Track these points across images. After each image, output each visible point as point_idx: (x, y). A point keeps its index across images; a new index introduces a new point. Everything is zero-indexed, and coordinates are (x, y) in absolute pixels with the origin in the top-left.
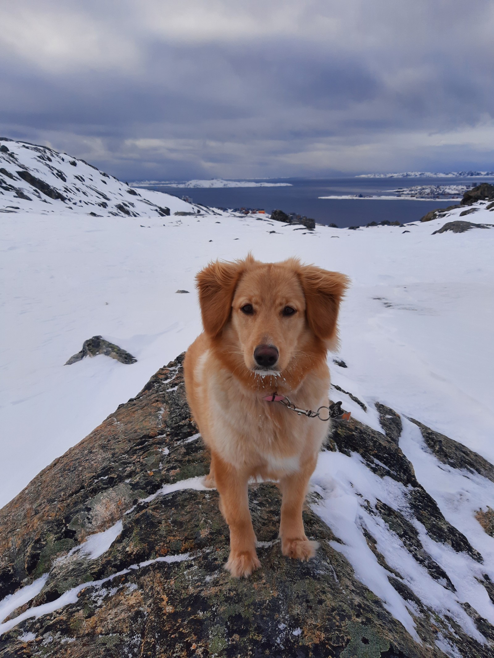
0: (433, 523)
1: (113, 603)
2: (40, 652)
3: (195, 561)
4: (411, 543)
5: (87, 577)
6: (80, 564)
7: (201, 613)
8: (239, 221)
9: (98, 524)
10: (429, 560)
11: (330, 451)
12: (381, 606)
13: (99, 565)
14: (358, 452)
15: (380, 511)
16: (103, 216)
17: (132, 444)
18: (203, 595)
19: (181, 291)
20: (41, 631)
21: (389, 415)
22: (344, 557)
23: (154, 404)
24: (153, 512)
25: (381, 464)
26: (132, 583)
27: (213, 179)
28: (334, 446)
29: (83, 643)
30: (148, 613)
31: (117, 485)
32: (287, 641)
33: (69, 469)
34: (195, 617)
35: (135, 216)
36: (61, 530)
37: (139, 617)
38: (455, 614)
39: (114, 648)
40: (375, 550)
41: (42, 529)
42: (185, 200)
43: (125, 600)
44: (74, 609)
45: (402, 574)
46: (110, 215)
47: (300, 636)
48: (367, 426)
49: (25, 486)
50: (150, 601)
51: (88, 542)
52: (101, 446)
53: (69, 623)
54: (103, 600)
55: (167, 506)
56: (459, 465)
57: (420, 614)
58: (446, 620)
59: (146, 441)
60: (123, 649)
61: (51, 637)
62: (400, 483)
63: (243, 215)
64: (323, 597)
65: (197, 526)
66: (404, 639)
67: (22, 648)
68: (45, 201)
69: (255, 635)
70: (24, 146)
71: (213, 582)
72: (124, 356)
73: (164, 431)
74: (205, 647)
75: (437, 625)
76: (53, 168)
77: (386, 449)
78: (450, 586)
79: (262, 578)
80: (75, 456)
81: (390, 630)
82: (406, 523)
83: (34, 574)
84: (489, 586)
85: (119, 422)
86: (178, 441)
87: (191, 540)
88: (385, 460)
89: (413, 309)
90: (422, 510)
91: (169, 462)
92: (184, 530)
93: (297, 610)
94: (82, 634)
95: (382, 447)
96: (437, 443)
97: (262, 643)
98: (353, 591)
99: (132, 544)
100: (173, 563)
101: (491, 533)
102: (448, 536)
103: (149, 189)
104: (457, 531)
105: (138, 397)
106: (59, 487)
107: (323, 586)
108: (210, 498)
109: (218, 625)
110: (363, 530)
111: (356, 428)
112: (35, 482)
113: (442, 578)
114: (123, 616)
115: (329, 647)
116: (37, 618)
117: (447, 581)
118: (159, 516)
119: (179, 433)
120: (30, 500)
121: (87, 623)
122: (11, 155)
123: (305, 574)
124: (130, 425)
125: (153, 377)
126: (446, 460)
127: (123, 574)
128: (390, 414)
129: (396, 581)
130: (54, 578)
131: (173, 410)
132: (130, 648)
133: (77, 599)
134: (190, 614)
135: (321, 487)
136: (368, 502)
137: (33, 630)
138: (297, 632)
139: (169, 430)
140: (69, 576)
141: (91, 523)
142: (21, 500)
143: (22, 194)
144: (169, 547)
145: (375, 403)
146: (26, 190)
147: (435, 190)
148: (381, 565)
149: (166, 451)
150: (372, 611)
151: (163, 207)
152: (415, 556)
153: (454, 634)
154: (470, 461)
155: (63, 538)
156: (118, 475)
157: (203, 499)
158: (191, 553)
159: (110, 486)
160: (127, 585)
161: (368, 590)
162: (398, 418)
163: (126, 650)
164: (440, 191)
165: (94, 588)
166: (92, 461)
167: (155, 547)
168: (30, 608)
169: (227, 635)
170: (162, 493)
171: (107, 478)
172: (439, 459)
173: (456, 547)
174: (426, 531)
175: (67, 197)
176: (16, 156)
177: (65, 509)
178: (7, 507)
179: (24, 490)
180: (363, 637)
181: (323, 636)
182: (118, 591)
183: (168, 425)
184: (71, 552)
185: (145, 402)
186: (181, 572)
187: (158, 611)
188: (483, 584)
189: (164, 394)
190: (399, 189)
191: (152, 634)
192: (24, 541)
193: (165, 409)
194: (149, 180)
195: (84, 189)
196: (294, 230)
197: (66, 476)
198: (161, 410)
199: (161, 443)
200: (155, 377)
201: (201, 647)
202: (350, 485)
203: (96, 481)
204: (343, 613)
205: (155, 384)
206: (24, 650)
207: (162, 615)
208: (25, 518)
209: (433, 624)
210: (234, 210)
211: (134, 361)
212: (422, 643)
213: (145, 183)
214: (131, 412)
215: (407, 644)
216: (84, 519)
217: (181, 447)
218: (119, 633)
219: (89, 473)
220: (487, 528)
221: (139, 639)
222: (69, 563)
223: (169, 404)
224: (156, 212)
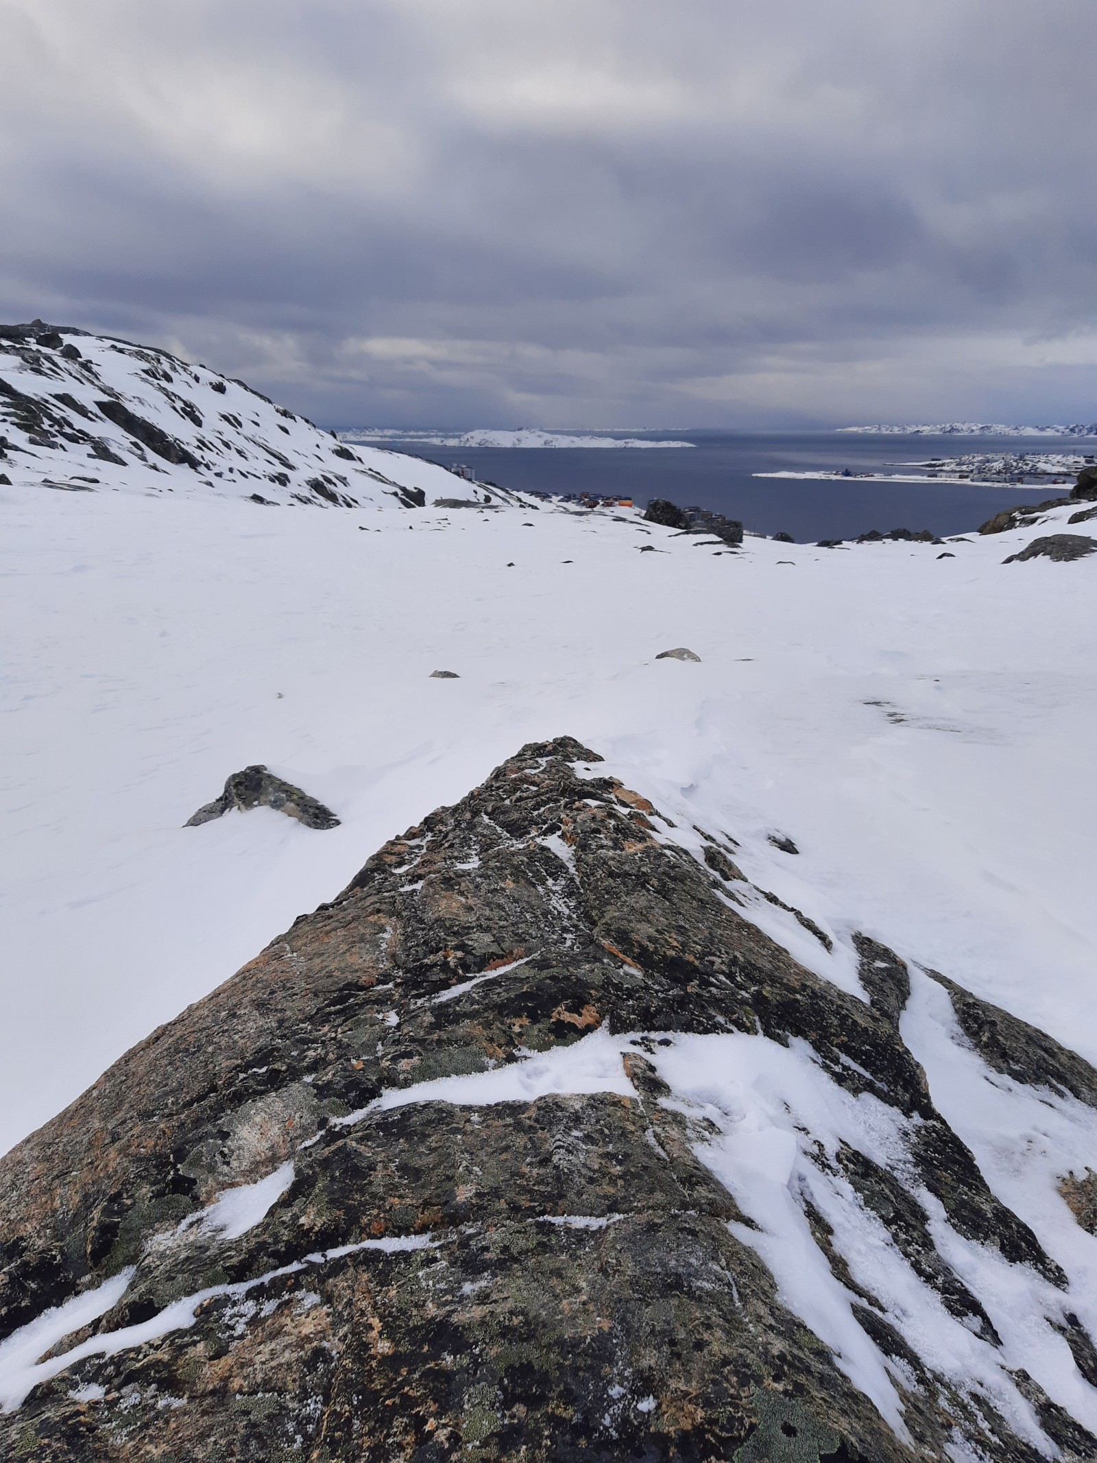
0: (963, 1199)
1: (268, 1330)
2: (114, 1424)
3: (442, 1251)
4: (910, 1239)
5: (216, 1274)
6: (203, 1248)
7: (449, 1359)
8: (576, 521)
9: (244, 1166)
10: (945, 1276)
11: (745, 1033)
12: (830, 1362)
13: (242, 1250)
14: (806, 1038)
15: (846, 1166)
16: (279, 505)
17: (319, 1002)
18: (456, 1320)
19: (441, 673)
20: (116, 1381)
21: (883, 961)
22: (758, 1257)
23: (371, 919)
24: (359, 1146)
25: (855, 1066)
26: (309, 1291)
27: (520, 429)
28: (753, 1023)
29: (203, 1410)
30: (338, 1353)
31: (286, 1086)
32: (623, 1423)
33: (187, 1050)
34: (436, 1365)
35: (349, 506)
36: (165, 1177)
37: (321, 1362)
38: (993, 1392)
39: (266, 1421)
40: (827, 1247)
41: (124, 1173)
42: (457, 474)
43: (294, 1325)
44: (186, 1339)
45: (884, 1301)
46: (295, 501)
47: (653, 1412)
48: (829, 983)
49: (93, 1083)
50: (346, 1329)
51: (221, 1203)
52: (256, 1002)
53: (175, 1368)
54: (247, 1323)
55: (388, 1134)
56: (1033, 1077)
57: (917, 1387)
58: (972, 1403)
59: (351, 996)
60: (284, 1425)
61: (136, 1395)
62: (895, 1110)
63: (584, 509)
64: (706, 1336)
65: (449, 1178)
66: (872, 1432)
67: (78, 1413)
68: (155, 468)
69: (558, 1406)
70: (113, 347)
71: (479, 1296)
72: (312, 811)
73: (390, 975)
74: (454, 1427)
75: (952, 1411)
76: (175, 396)
77: (868, 1034)
78: (989, 1333)
79: (580, 1291)
80: (201, 1021)
81: (844, 1412)
82: (901, 1195)
83: (105, 1266)
84: (1077, 1339)
85: (295, 954)
86: (420, 998)
87: (436, 1208)
88: (864, 1057)
89: (951, 728)
90: (940, 1170)
91: (397, 1042)
92: (423, 1187)
93: (649, 1359)
94: (200, 1392)
95: (860, 1029)
96: (986, 1027)
97: (573, 1423)
98: (771, 1327)
99: (312, 1211)
100: (397, 1254)
101: (1091, 1225)
102: (993, 1227)
103: (382, 446)
104: (1015, 1217)
105: (338, 902)
106: (165, 1086)
107: (708, 1314)
108: (480, 1123)
109: (483, 1383)
110: (804, 1204)
111: (804, 987)
112: (113, 1075)
113: (971, 1315)
114: (287, 1356)
115: (712, 1439)
116: (107, 1356)
117: (983, 1321)
118: (370, 1154)
119: (423, 982)
120: (103, 1112)
121: (213, 1368)
122: (86, 366)
123: (671, 1287)
124: (318, 961)
125: (372, 858)
126: (1004, 1066)
127: (291, 1271)
128: (885, 958)
129: (870, 1313)
130: (147, 1276)
131: (411, 932)
132: (299, 1423)
133: (193, 1320)
134: (426, 1359)
135: (719, 1108)
136: (821, 1146)
137: (100, 1380)
138: (647, 1405)
139: (401, 973)
140: (178, 1272)
141: (228, 1164)
142: (83, 1111)
143: (106, 450)
144: (389, 1220)
145: (853, 934)
146: (116, 442)
147: (1015, 464)
148: (838, 1279)
149: (393, 1019)
150: (808, 1371)
151: (411, 488)
152: (916, 1266)
153: (988, 1434)
154: (1058, 1069)
155: (169, 1194)
156: (289, 1065)
157: (465, 1122)
158: (435, 1233)
159: (272, 1087)
160: (299, 1294)
161: (805, 1327)
162: (901, 968)
163: (290, 1427)
164: (1024, 467)
165: (230, 1299)
166: (235, 1034)
167: (359, 1217)
168: (94, 1334)
169: (501, 1405)
170: (379, 1106)
171: (266, 1072)
172: (990, 1062)
173: (1011, 1253)
174: (945, 1215)
175: (204, 459)
176: (95, 368)
177: (175, 1132)
178: (53, 1125)
179: (89, 1091)
180: (785, 1423)
181: (700, 1414)
182: (279, 1307)
183: (399, 963)
184: (184, 1224)
185: (352, 912)
186: (413, 1272)
187: (360, 1349)
188: (1063, 1334)
189: (393, 897)
190: (933, 460)
191: (345, 1396)
192: (86, 1197)
193: (395, 929)
194: (381, 428)
195: (240, 443)
196: (696, 545)
197: (179, 1064)
198: (386, 930)
199: (383, 1001)
200: (377, 859)
201: (445, 1426)
202: (784, 1108)
203: (242, 1076)
204: (747, 1370)
205: (376, 874)
206: (82, 1418)
207: (368, 1357)
208: (89, 1150)
209: (944, 1410)
210: (565, 497)
211: (333, 822)
212: (914, 1444)
213: (373, 433)
214: (321, 932)
215: (878, 1442)
216: (215, 1156)
217: (425, 1011)
218: (277, 1391)
219: (227, 1060)
220: (1082, 1215)
221: (319, 1406)
222: (179, 1246)
223: (402, 917)
224: (393, 497)
